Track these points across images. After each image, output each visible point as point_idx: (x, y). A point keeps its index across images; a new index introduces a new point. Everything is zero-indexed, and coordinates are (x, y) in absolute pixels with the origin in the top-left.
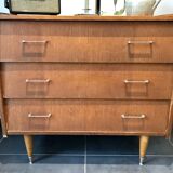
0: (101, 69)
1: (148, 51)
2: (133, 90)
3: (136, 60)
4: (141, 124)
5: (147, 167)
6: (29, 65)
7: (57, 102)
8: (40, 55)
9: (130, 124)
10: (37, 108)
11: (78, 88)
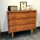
2: (30, 22)
9: (30, 28)
10: (15, 27)
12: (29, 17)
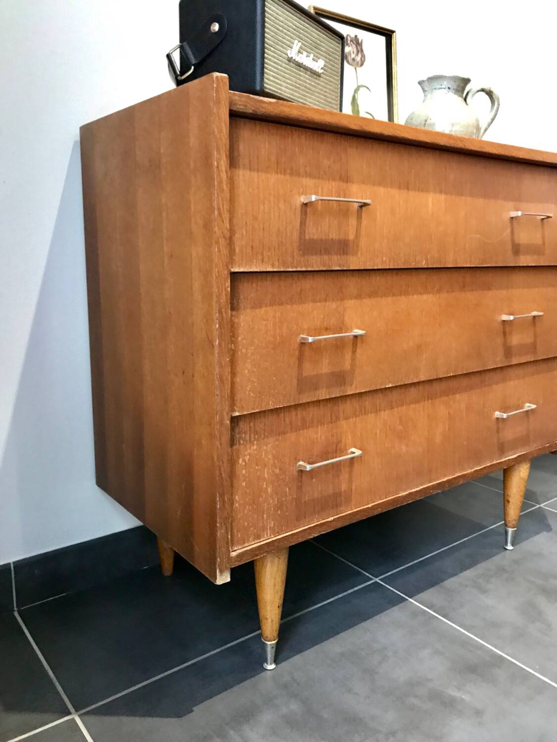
1: (539, 237)
2: (515, 340)
4: (524, 428)
6: (307, 284)
7: (367, 402)
8: (344, 247)
9: (508, 434)
11: (419, 348)
12: (517, 250)
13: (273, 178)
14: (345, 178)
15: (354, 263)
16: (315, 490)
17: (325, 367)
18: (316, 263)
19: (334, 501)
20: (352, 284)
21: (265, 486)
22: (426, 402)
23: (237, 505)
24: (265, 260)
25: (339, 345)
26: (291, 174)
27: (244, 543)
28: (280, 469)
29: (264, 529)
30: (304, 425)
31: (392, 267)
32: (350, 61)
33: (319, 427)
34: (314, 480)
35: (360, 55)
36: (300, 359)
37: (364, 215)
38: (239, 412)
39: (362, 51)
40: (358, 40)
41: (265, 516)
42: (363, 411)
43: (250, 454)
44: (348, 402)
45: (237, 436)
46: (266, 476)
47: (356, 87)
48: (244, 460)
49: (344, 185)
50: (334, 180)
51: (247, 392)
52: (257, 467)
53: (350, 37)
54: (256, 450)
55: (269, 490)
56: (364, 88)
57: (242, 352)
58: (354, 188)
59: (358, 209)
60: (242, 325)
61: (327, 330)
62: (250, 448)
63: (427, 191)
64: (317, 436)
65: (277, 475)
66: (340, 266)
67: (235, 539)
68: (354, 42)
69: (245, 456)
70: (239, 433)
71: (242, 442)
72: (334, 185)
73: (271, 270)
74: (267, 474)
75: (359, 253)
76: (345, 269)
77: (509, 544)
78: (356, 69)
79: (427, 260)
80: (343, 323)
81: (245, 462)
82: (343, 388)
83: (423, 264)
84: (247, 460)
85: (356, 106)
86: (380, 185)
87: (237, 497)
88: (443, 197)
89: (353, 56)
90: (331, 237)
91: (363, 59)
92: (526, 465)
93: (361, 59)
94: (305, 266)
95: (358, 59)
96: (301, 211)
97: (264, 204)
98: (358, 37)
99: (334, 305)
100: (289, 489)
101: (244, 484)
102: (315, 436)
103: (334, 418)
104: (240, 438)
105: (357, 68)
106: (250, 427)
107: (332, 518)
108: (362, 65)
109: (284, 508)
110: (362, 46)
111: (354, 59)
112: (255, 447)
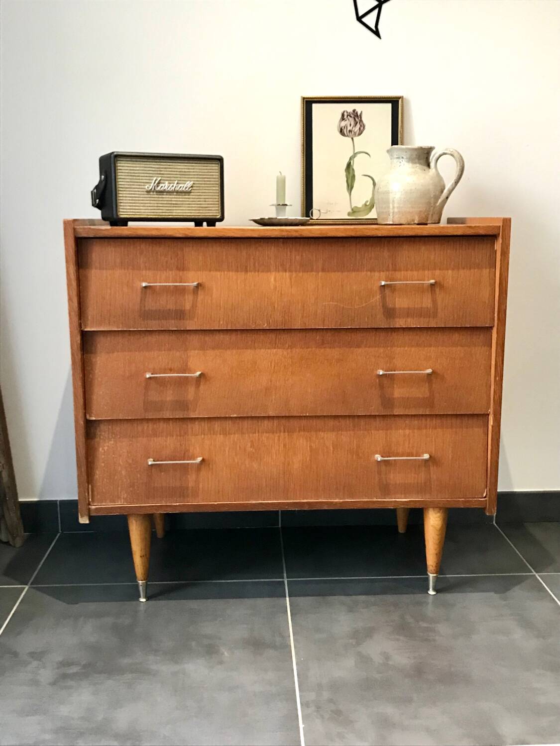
0: (322, 344)
1: (426, 302)
2: (399, 393)
3: (400, 323)
4: (422, 476)
5: (449, 597)
6: (153, 339)
7: (217, 425)
8: (180, 314)
11: (268, 390)
13: (118, 272)
14: (182, 268)
15: (191, 326)
16: (163, 480)
17: (169, 396)
18: (154, 325)
19: (182, 492)
20: (194, 339)
21: (120, 469)
22: (282, 434)
23: (97, 477)
24: (111, 324)
25: (183, 383)
26: (133, 269)
27: (102, 502)
28: (133, 460)
29: (119, 498)
30: (155, 435)
31: (229, 328)
32: (345, 133)
33: (169, 437)
34: (163, 474)
35: (358, 126)
36: (147, 388)
37: (199, 292)
38: (95, 417)
39: (361, 121)
40: (357, 113)
41: (119, 489)
42: (212, 432)
43: (108, 446)
44: (197, 423)
45: (99, 433)
46: (121, 463)
47: (352, 154)
48: (103, 449)
49: (181, 273)
50: (171, 270)
51: (102, 406)
52: (113, 456)
53: (347, 112)
54: (113, 444)
55: (123, 472)
56: (362, 154)
57: (98, 380)
58: (191, 274)
59: (194, 289)
60: (98, 362)
61: (171, 370)
62: (108, 443)
63: (269, 271)
64: (166, 444)
65: (130, 464)
66: (177, 328)
67: (96, 498)
68: (352, 115)
69: (104, 446)
70: (100, 431)
71: (102, 437)
72: (171, 274)
73: (116, 329)
74: (122, 461)
75: (196, 320)
76: (182, 329)
77: (431, 589)
78: (352, 139)
79: (269, 323)
80: (187, 365)
81: (104, 450)
82: (186, 412)
83: (265, 326)
84: (106, 450)
85: (351, 172)
86: (216, 270)
87: (97, 472)
88: (288, 274)
89: (349, 128)
90: (168, 307)
91: (362, 128)
92: (436, 514)
93: (360, 128)
94: (145, 327)
95: (357, 129)
96: (142, 292)
97: (111, 289)
98: (357, 110)
99: (178, 354)
100: (140, 475)
101: (103, 464)
102: (165, 443)
103: (182, 432)
104: (100, 435)
105: (354, 138)
106: (109, 429)
107: (178, 504)
108: (360, 134)
109: (136, 487)
110: (361, 118)
111: (350, 131)
112: (112, 442)
